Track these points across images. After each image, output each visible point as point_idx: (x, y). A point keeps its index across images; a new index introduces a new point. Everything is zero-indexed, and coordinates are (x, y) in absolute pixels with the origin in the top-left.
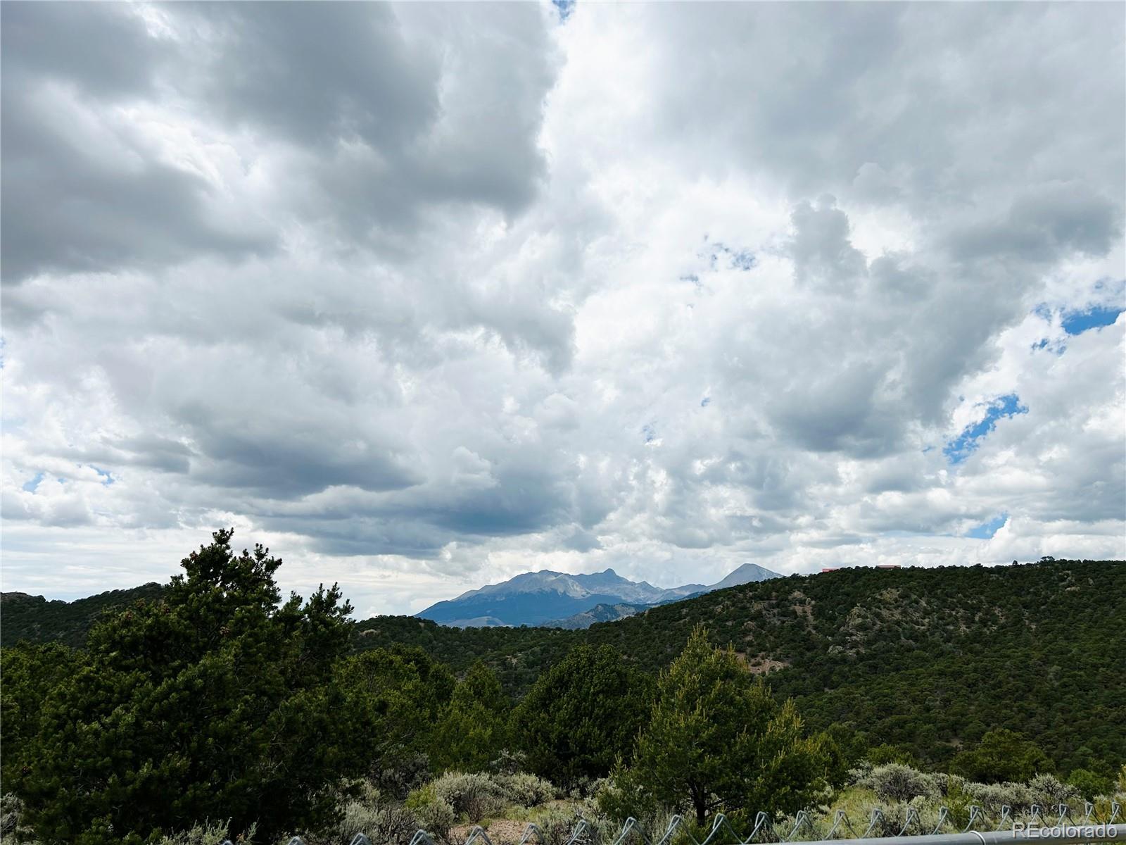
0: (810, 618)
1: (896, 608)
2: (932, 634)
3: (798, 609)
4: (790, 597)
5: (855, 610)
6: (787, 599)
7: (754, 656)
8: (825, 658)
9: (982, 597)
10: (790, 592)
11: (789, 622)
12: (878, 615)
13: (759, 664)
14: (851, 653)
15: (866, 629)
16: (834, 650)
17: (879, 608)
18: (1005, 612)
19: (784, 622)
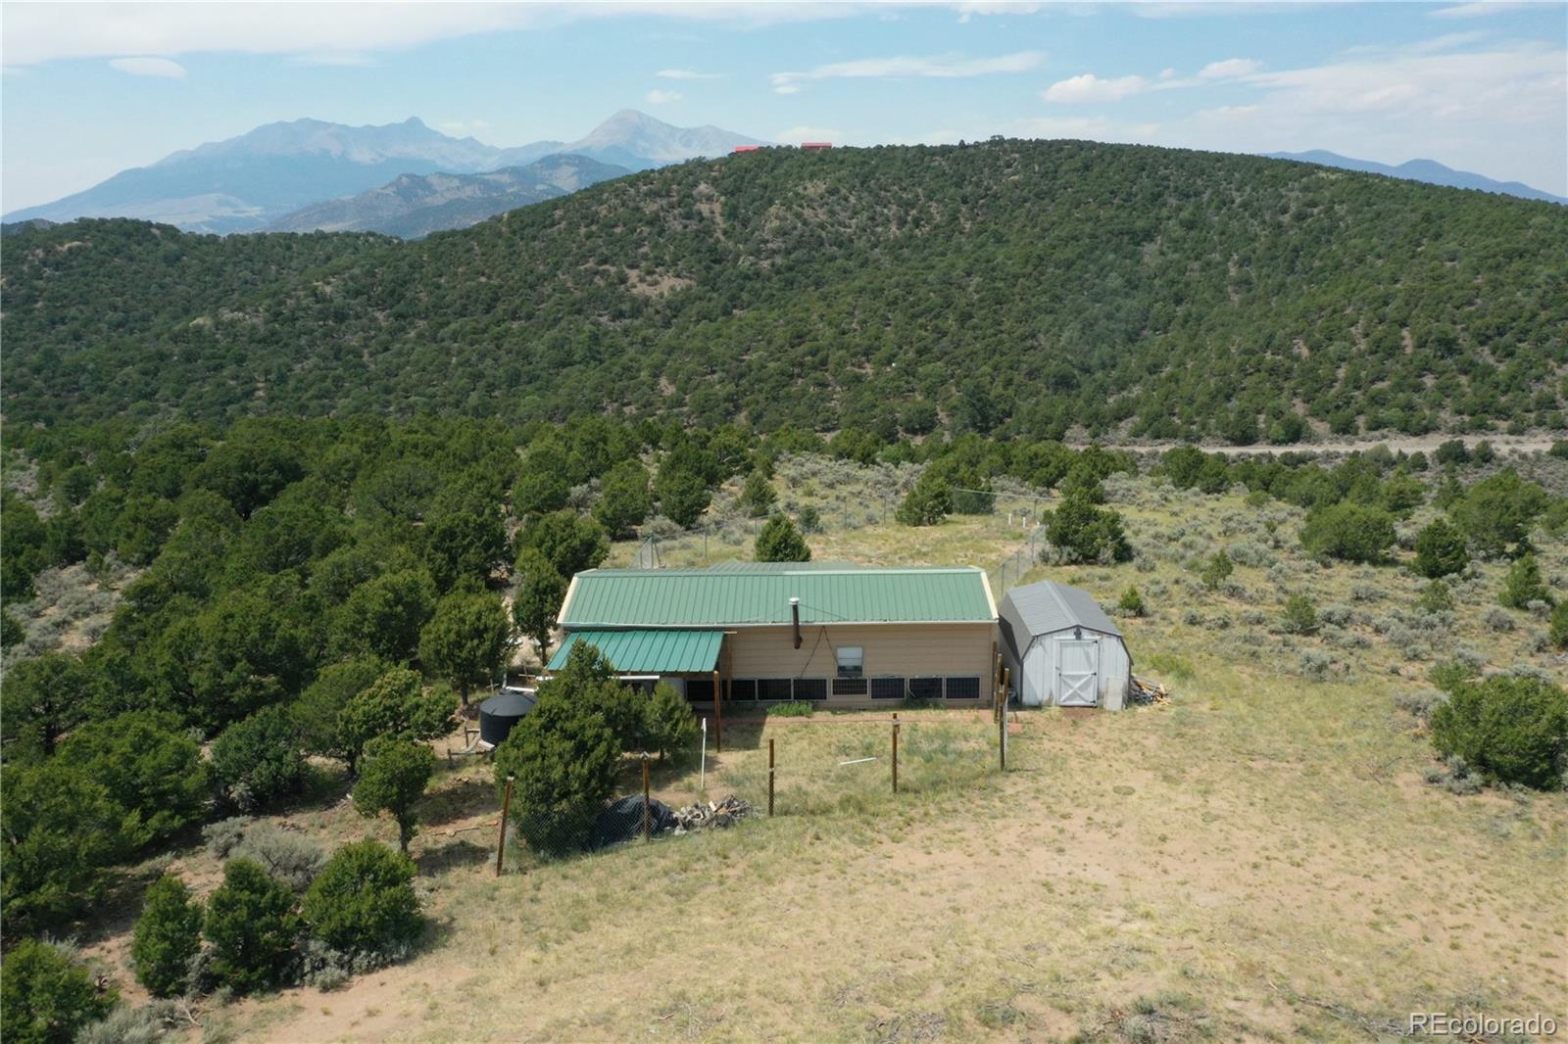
0: (719, 219)
1: (822, 206)
2: (860, 238)
3: (704, 208)
4: (694, 193)
5: (773, 210)
6: (690, 196)
7: (650, 273)
8: (736, 272)
9: (920, 190)
10: (695, 185)
11: (693, 225)
12: (798, 216)
13: (655, 283)
14: (765, 264)
15: (785, 234)
16: (745, 263)
17: (801, 206)
18: (941, 208)
19: (686, 227)
